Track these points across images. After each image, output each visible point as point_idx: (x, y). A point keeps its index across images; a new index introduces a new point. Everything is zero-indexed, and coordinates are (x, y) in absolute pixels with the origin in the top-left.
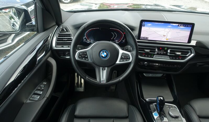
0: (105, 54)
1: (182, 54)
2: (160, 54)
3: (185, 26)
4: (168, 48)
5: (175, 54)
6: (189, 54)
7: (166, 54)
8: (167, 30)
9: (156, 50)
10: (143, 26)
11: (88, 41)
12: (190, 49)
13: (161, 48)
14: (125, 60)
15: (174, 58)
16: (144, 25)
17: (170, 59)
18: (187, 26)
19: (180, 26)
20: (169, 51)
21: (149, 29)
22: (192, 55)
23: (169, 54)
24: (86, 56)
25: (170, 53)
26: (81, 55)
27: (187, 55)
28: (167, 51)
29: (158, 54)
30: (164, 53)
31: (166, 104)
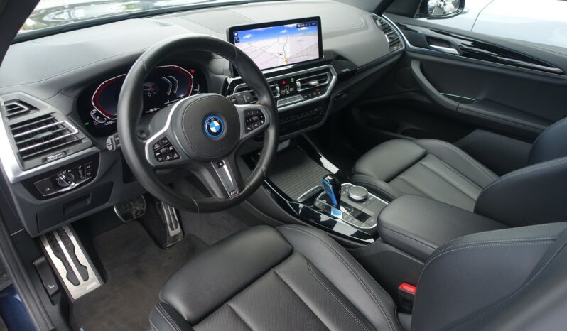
0: (216, 124)
1: (320, 82)
2: (286, 96)
3: (308, 26)
4: (296, 77)
5: (308, 86)
6: (328, 79)
7: (295, 93)
8: (282, 40)
9: (278, 88)
10: (237, 42)
11: (108, 120)
12: (327, 69)
13: (284, 83)
14: (256, 125)
15: (310, 95)
16: (238, 39)
17: (306, 99)
18: (312, 25)
19: (301, 27)
20: (298, 83)
21: (249, 46)
22: (334, 77)
23: (300, 90)
24: (171, 148)
25: (302, 87)
26: (159, 151)
27: (327, 82)
28: (294, 85)
29: (282, 97)
30: (292, 89)
31: (342, 185)
